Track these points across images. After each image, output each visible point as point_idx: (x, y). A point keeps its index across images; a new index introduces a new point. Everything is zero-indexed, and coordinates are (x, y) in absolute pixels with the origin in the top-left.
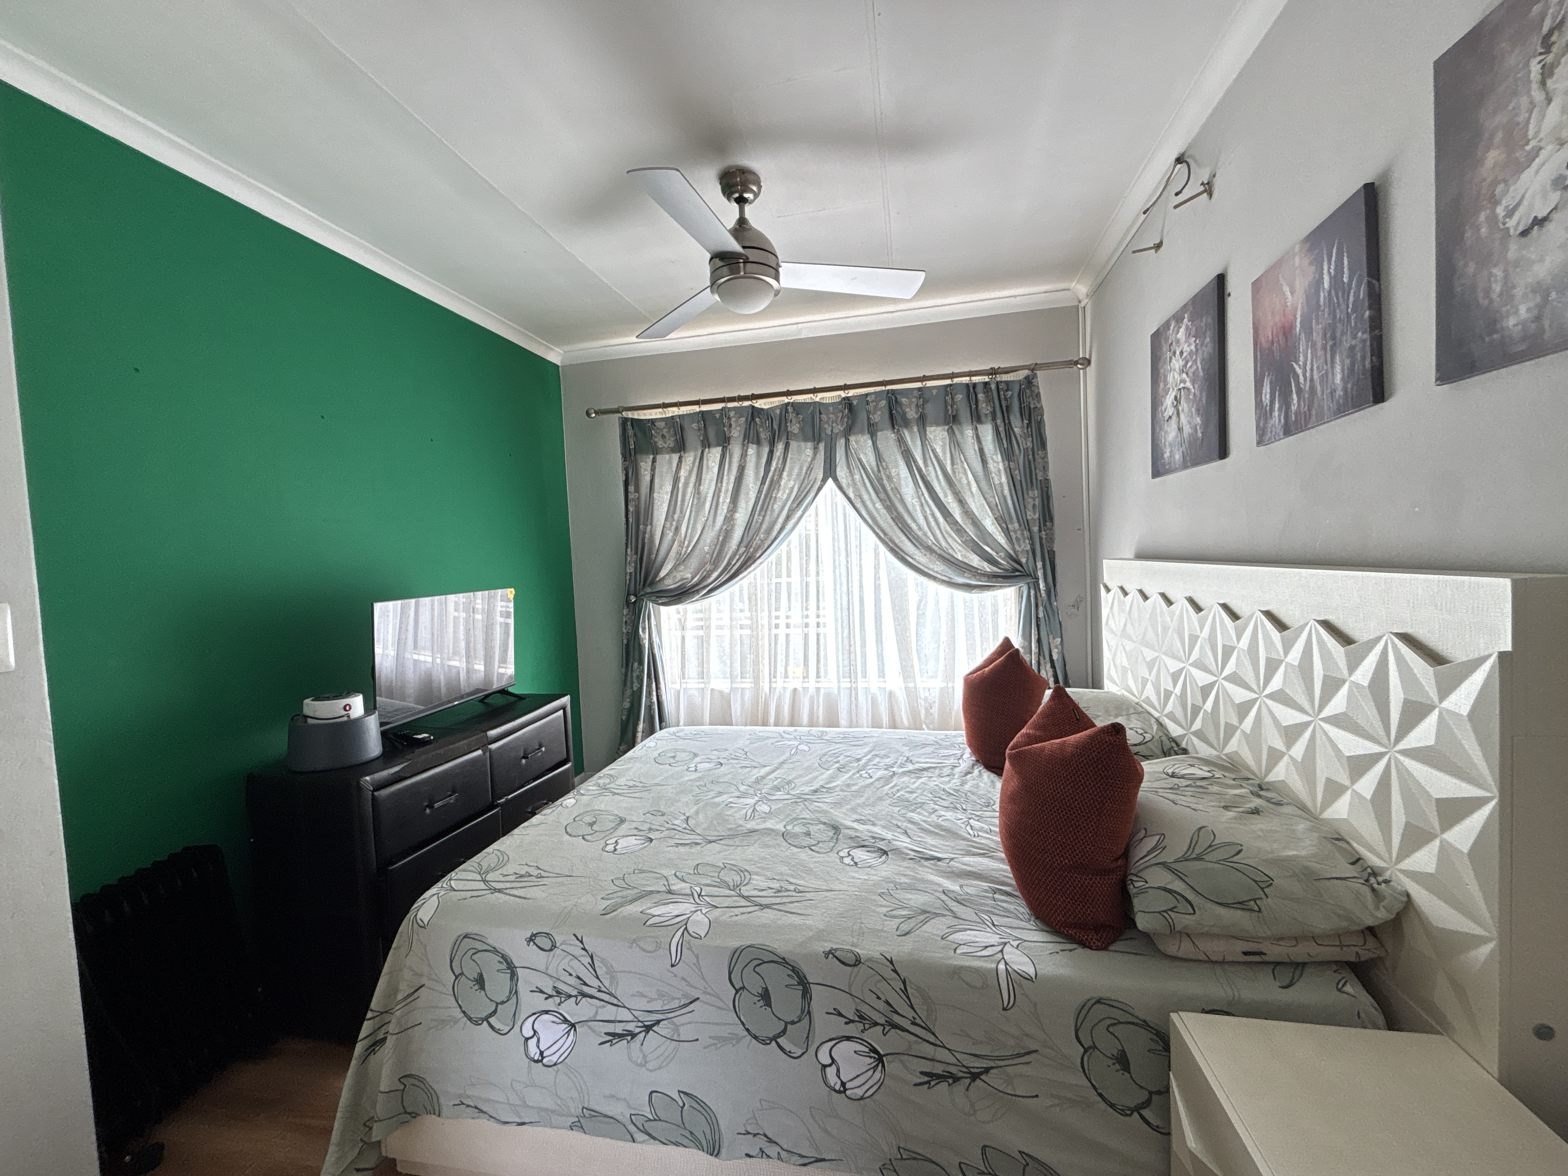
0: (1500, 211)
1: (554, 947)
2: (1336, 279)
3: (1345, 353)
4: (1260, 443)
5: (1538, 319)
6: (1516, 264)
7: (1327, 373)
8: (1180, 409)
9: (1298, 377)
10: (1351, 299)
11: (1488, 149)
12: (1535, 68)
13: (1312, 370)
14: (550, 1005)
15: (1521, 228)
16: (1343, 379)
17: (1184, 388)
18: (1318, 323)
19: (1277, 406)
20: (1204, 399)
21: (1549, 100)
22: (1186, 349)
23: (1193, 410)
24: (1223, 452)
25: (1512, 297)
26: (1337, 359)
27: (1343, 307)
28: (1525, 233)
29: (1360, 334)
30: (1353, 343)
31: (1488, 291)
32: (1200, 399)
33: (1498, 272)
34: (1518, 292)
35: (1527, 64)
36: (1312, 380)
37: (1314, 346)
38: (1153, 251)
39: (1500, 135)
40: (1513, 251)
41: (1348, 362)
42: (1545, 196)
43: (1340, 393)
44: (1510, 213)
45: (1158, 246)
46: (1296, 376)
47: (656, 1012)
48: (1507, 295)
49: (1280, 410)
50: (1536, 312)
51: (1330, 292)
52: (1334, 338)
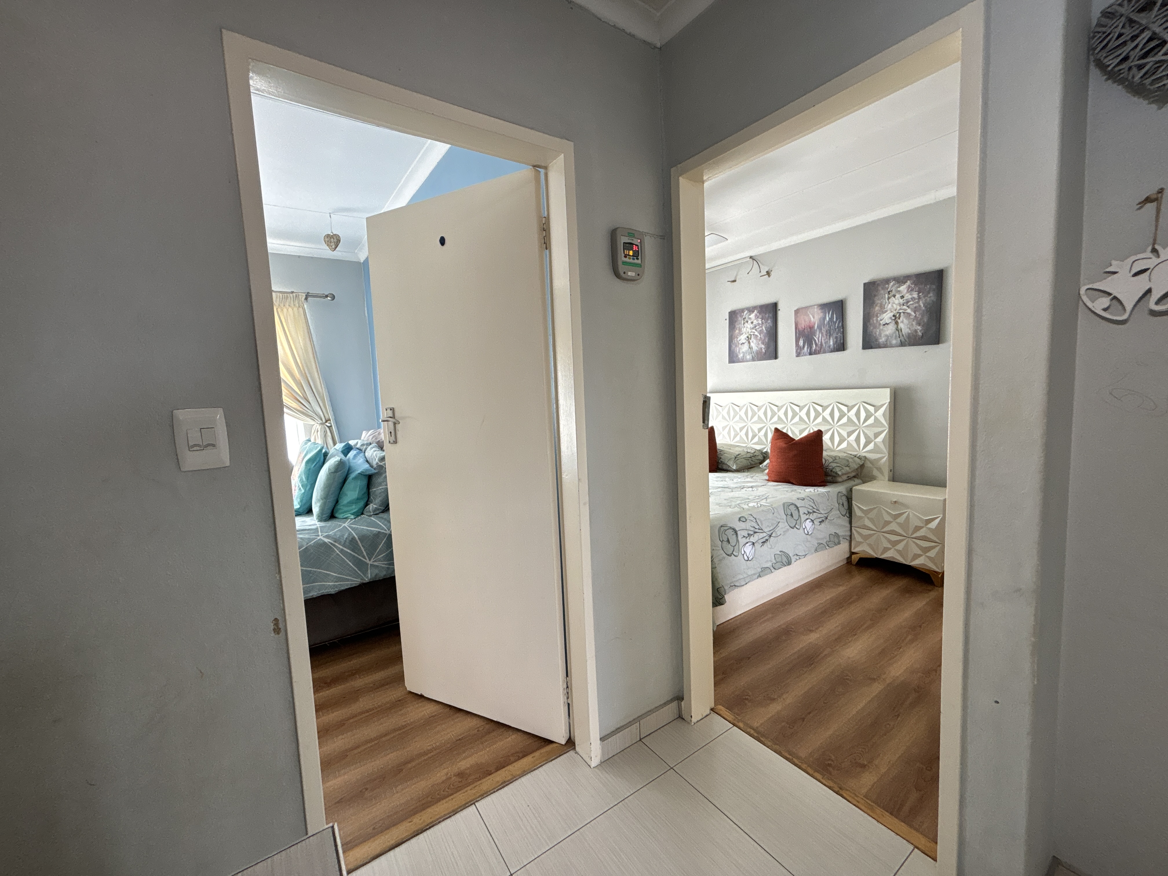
0: (879, 319)
1: (746, 520)
2: (831, 319)
3: (834, 338)
4: (797, 356)
5: (886, 341)
6: (882, 330)
7: (827, 341)
8: (751, 341)
9: (816, 340)
10: (837, 325)
11: (876, 306)
12: (887, 296)
13: (821, 339)
14: (748, 540)
15: (883, 324)
16: (833, 344)
17: (753, 335)
18: (824, 327)
19: (806, 347)
20: (767, 341)
21: (889, 303)
22: (755, 322)
23: (760, 343)
24: (776, 357)
25: (881, 336)
26: (831, 338)
27: (834, 326)
28: (884, 325)
29: (839, 334)
30: (837, 336)
31: (875, 333)
32: (765, 339)
33: (878, 330)
34: (882, 335)
35: (885, 294)
36: (821, 342)
37: (822, 333)
38: (730, 282)
39: (879, 305)
40: (881, 327)
41: (835, 340)
42: (888, 320)
43: (832, 347)
44: (881, 320)
45: (734, 281)
46: (815, 341)
47: (771, 530)
48: (880, 334)
49: (807, 348)
50: (885, 340)
51: (829, 321)
52: (830, 333)
